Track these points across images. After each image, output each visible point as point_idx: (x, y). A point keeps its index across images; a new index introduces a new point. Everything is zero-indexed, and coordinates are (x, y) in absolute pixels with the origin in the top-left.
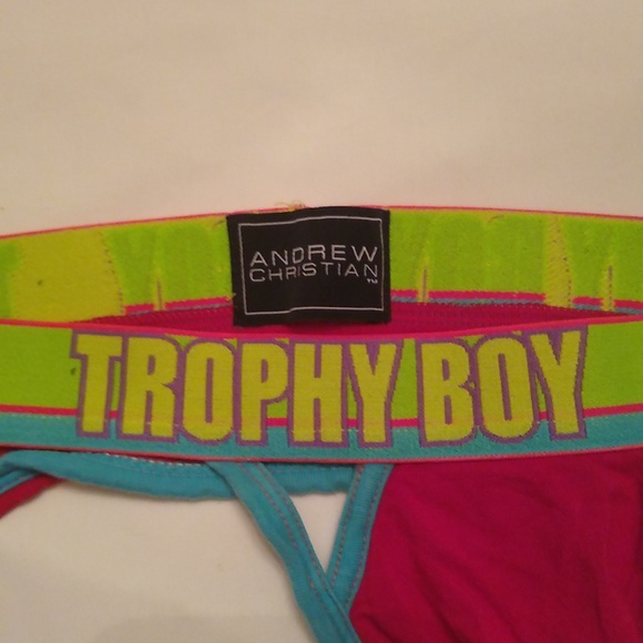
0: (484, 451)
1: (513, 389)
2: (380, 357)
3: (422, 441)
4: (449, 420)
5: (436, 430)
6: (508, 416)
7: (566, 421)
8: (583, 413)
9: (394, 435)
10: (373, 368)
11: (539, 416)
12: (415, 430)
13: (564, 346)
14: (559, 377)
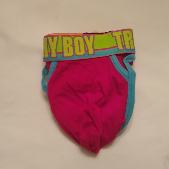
0: (76, 58)
1: (81, 46)
2: (54, 40)
3: (63, 57)
4: (68, 52)
5: (66, 54)
6: (80, 51)
7: (91, 52)
8: (94, 50)
9: (57, 56)
10: (53, 42)
11: (86, 51)
12: (62, 54)
13: (90, 38)
14: (89, 44)
